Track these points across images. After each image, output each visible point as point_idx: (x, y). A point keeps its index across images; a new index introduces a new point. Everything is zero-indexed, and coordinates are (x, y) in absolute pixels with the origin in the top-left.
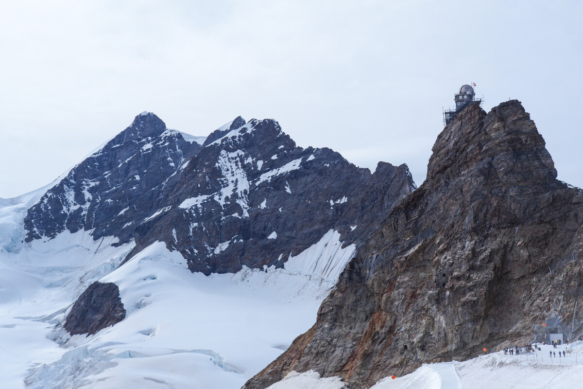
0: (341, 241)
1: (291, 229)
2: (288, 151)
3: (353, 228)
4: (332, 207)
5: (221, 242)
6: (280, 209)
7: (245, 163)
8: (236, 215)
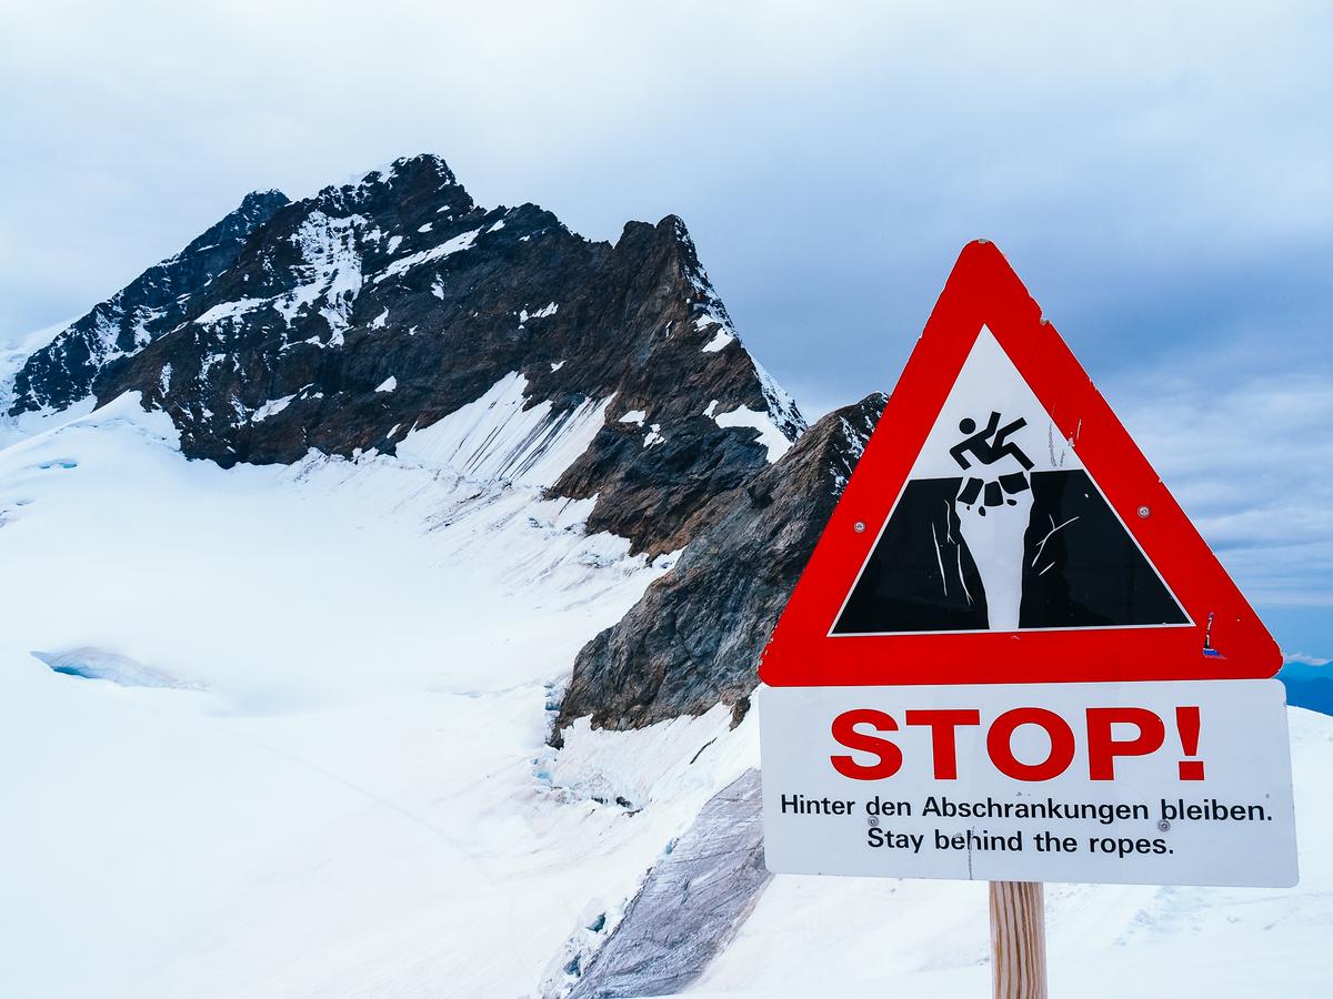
0: (526, 395)
1: (427, 372)
2: (456, 216)
3: (555, 367)
4: (523, 324)
5: (273, 398)
6: (412, 332)
7: (364, 240)
8: (315, 340)
